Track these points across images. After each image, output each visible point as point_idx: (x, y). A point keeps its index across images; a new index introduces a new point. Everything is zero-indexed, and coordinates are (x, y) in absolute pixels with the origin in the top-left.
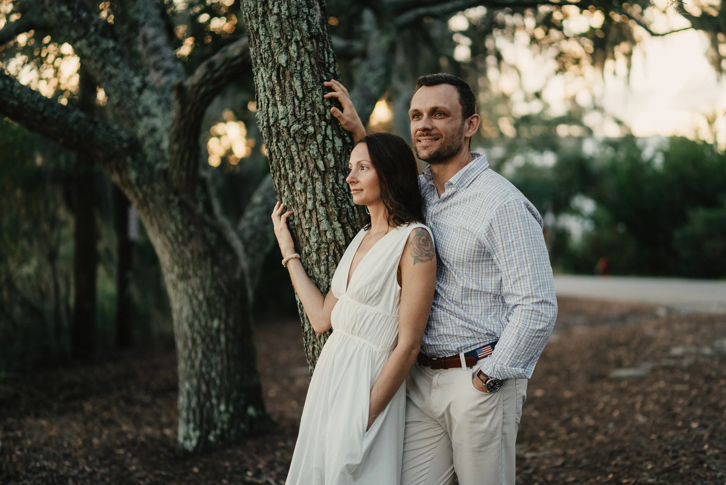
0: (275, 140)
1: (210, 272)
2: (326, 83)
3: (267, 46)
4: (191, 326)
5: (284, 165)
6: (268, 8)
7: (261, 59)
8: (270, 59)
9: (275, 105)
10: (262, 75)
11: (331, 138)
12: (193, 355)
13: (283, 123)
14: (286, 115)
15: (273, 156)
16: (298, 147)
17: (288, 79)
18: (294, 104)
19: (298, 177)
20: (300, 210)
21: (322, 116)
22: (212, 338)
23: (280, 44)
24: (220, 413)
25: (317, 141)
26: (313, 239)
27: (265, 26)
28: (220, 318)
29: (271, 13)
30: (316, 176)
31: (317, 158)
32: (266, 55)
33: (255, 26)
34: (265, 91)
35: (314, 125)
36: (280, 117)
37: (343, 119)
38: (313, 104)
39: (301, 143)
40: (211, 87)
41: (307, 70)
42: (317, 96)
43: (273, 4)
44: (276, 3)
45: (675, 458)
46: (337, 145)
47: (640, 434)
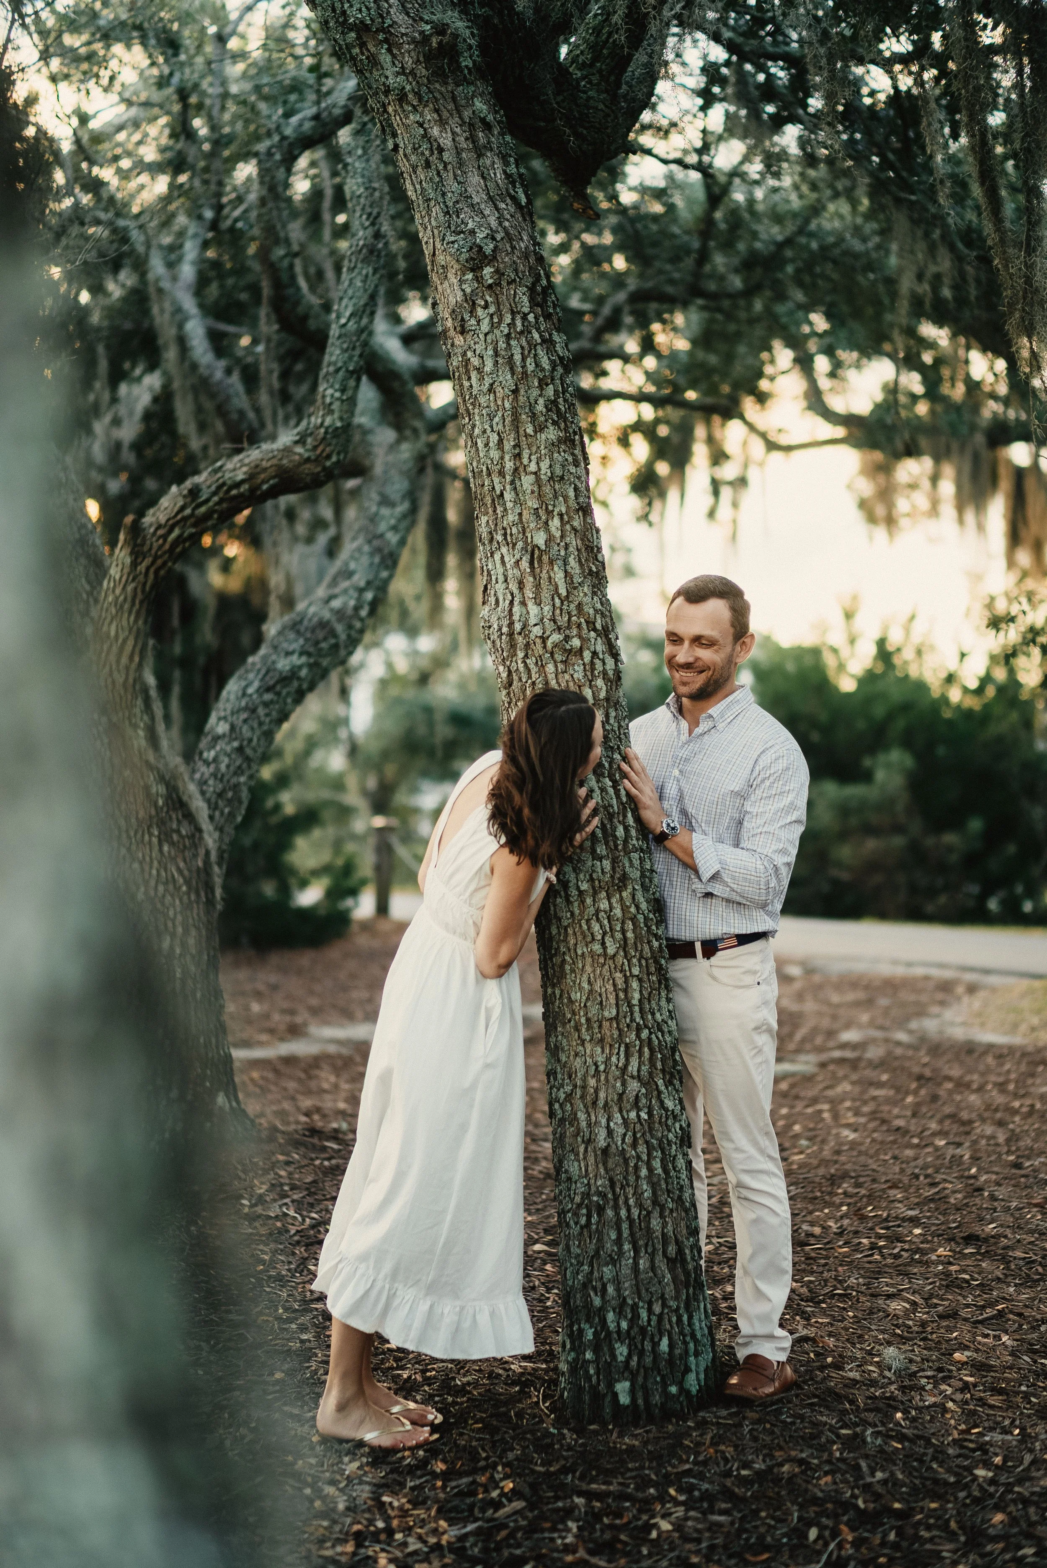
0: (521, 654)
3: (516, 517)
6: (521, 463)
7: (505, 535)
8: (521, 536)
9: (523, 603)
10: (502, 557)
11: (601, 656)
13: (537, 631)
14: (542, 620)
15: (515, 677)
16: (556, 667)
17: (546, 568)
18: (554, 605)
21: (591, 624)
23: (538, 517)
25: (583, 660)
27: (515, 489)
29: (525, 470)
31: (584, 685)
32: (514, 530)
34: (506, 581)
35: (580, 636)
36: (531, 622)
38: (579, 606)
39: (562, 662)
41: (572, 556)
42: (586, 595)
43: (529, 458)
44: (533, 457)
45: (933, 1185)
46: (608, 667)
47: (860, 1153)
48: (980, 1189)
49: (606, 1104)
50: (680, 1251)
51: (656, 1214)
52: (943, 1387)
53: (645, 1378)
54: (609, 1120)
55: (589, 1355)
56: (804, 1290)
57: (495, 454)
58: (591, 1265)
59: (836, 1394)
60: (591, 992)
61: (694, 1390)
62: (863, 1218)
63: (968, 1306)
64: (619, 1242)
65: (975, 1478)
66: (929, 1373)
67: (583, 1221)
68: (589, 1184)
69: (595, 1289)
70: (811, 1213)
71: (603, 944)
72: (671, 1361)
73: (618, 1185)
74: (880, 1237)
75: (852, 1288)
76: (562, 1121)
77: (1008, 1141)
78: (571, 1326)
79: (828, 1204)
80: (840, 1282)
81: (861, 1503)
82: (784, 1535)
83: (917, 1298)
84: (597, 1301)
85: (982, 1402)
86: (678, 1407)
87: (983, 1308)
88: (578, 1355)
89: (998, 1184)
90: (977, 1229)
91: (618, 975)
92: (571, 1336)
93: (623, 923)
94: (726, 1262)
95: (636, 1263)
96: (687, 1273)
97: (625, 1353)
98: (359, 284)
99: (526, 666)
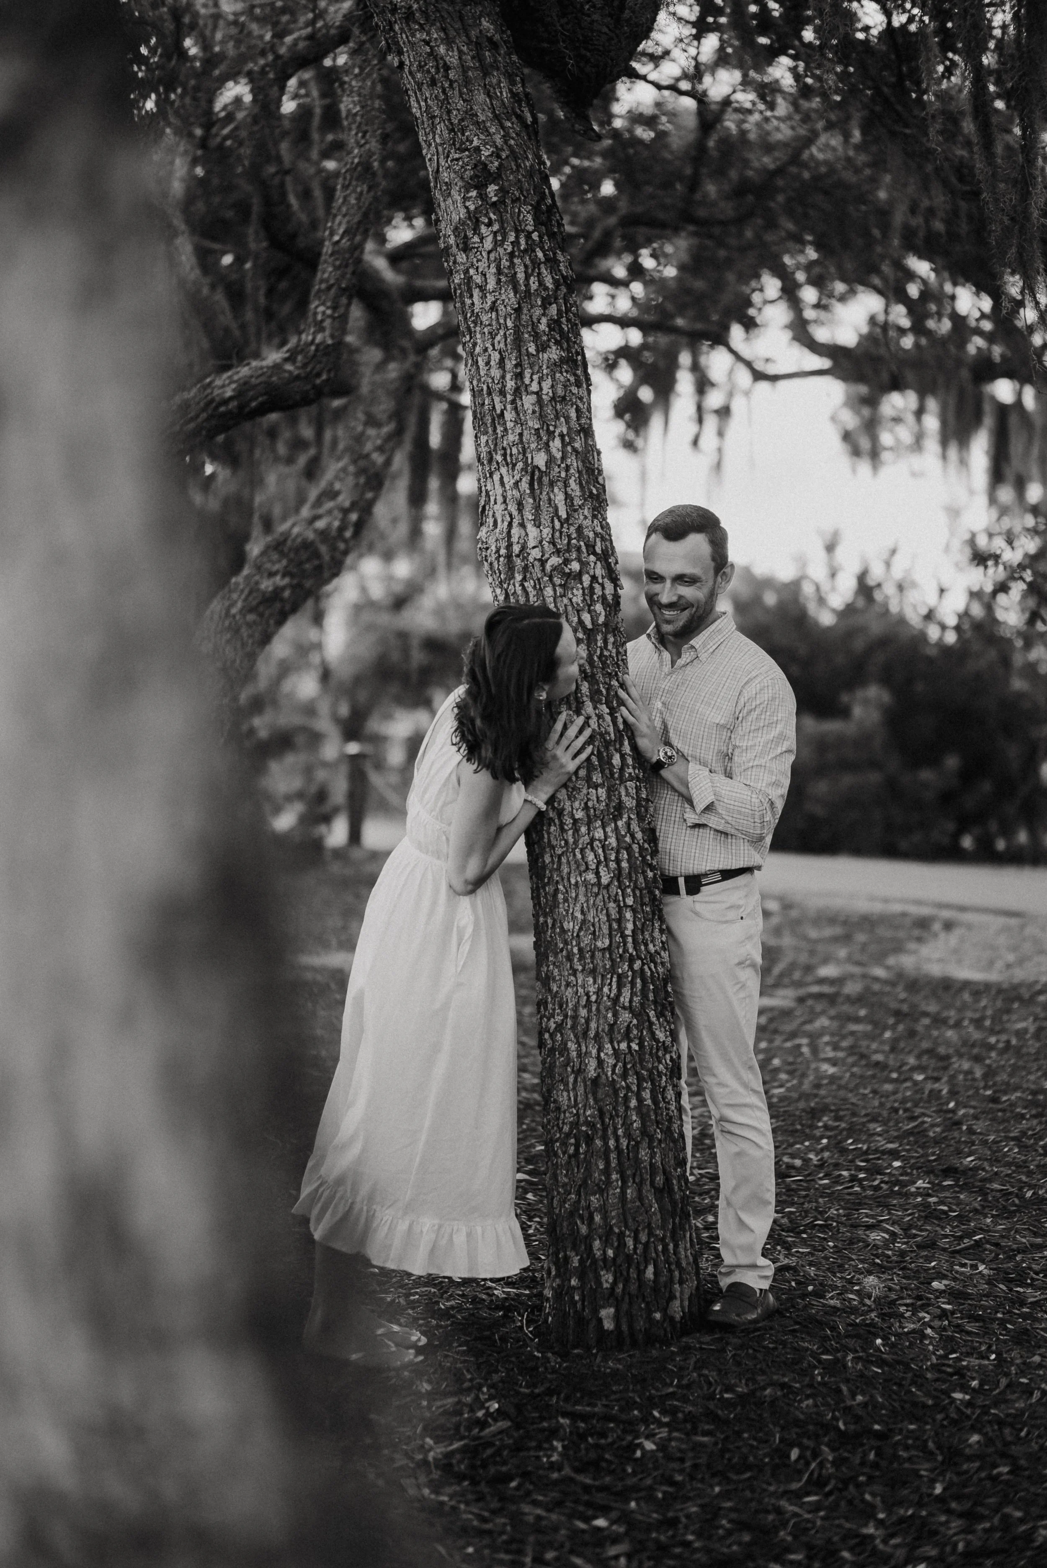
0: (519, 577)
3: (517, 437)
6: (523, 382)
7: (505, 455)
8: (521, 457)
9: (522, 525)
10: (502, 478)
11: (600, 581)
13: (536, 553)
14: (541, 542)
16: (555, 591)
17: (546, 489)
18: (553, 528)
21: (591, 548)
23: (539, 437)
25: (582, 584)
27: (516, 409)
29: (526, 390)
31: (583, 610)
32: (514, 451)
33: (499, 407)
35: (579, 560)
36: (530, 545)
38: (580, 529)
39: (560, 585)
41: (573, 478)
42: (586, 518)
43: (531, 377)
44: (535, 377)
45: (913, 1118)
46: (607, 592)
47: (840, 1087)
48: (958, 1123)
49: (597, 1034)
50: (668, 1180)
51: (645, 1144)
52: (922, 1314)
53: (630, 1303)
54: (600, 1050)
55: (574, 1282)
56: (785, 1221)
57: (496, 373)
58: (578, 1194)
59: (817, 1321)
60: (584, 922)
61: (678, 1317)
62: (844, 1151)
63: (946, 1236)
64: (607, 1172)
65: (953, 1400)
66: (908, 1301)
67: (572, 1150)
68: (577, 1114)
69: (581, 1217)
70: (792, 1145)
71: (597, 873)
72: (656, 1289)
73: (607, 1115)
74: (860, 1169)
75: (832, 1219)
76: (552, 1050)
77: (985, 1076)
78: (556, 1254)
79: (808, 1137)
80: (821, 1213)
81: (841, 1425)
82: (765, 1455)
83: (896, 1229)
84: (584, 1230)
85: (959, 1328)
86: (662, 1333)
87: (961, 1238)
88: (563, 1281)
89: (976, 1117)
90: (955, 1162)
91: (612, 905)
92: (556, 1263)
93: (618, 853)
94: (707, 1192)
95: (623, 1193)
96: (674, 1202)
97: (611, 1281)
98: (353, 201)
99: (524, 589)
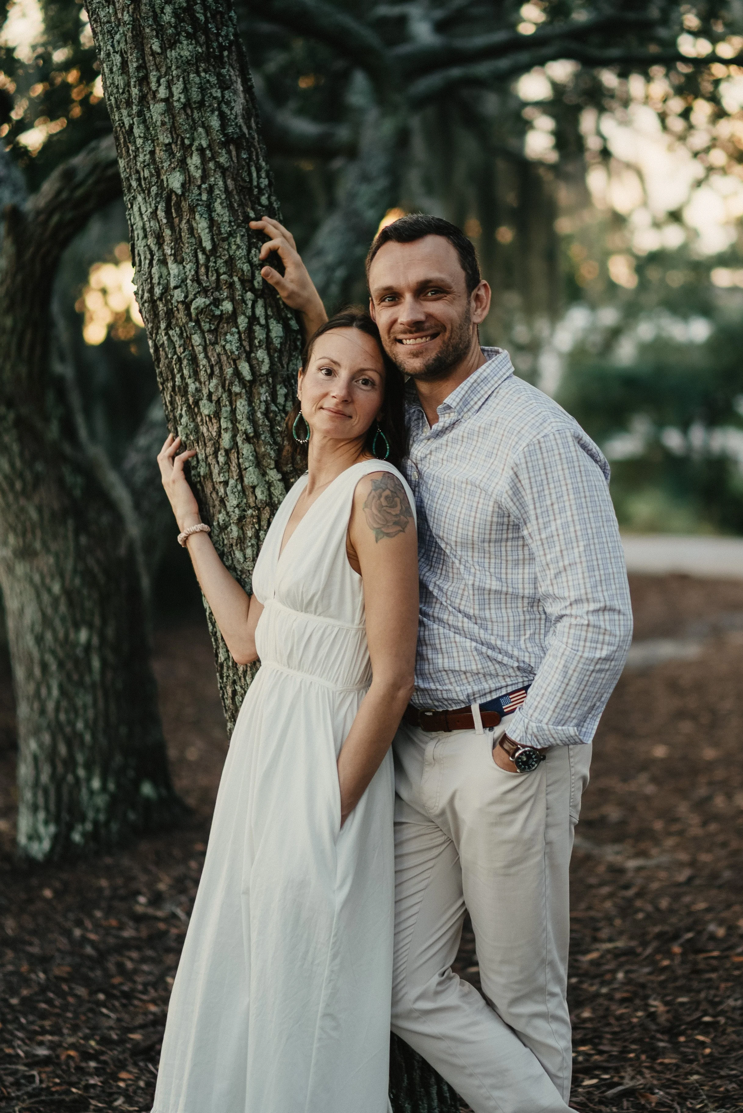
0: (163, 325)
1: (71, 544)
2: (253, 224)
3: (148, 157)
4: (39, 639)
5: (181, 370)
6: (150, 89)
7: (139, 180)
8: (154, 179)
9: (163, 262)
10: (140, 208)
11: (263, 321)
12: (44, 691)
13: (178, 295)
14: (184, 281)
15: (162, 353)
16: (204, 338)
17: (186, 217)
18: (197, 261)
19: (205, 392)
20: (210, 450)
21: (247, 283)
22: (77, 661)
23: (171, 154)
24: (92, 793)
25: (237, 328)
26: (232, 501)
27: (144, 121)
28: (90, 626)
29: (154, 97)
30: (236, 389)
31: (239, 358)
32: (147, 173)
33: (127, 121)
34: (145, 237)
35: (232, 299)
36: (172, 284)
37: (283, 287)
38: (230, 262)
39: (210, 331)
40: (69, 215)
41: (219, 201)
42: (239, 247)
43: (158, 81)
44: (163, 80)
46: (273, 334)
99: (169, 338)
